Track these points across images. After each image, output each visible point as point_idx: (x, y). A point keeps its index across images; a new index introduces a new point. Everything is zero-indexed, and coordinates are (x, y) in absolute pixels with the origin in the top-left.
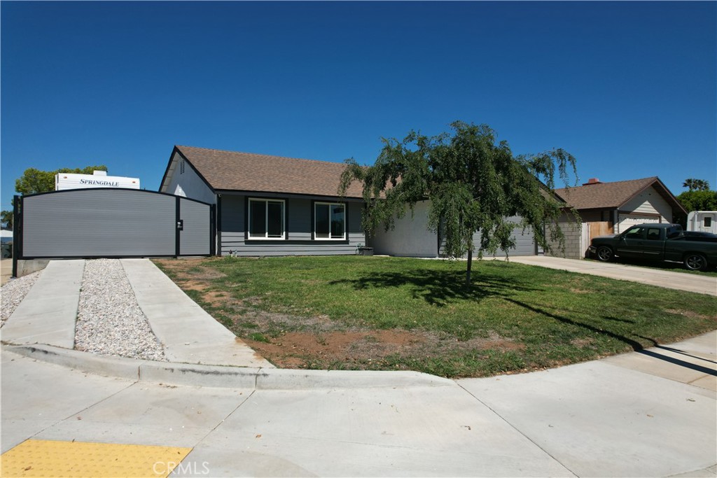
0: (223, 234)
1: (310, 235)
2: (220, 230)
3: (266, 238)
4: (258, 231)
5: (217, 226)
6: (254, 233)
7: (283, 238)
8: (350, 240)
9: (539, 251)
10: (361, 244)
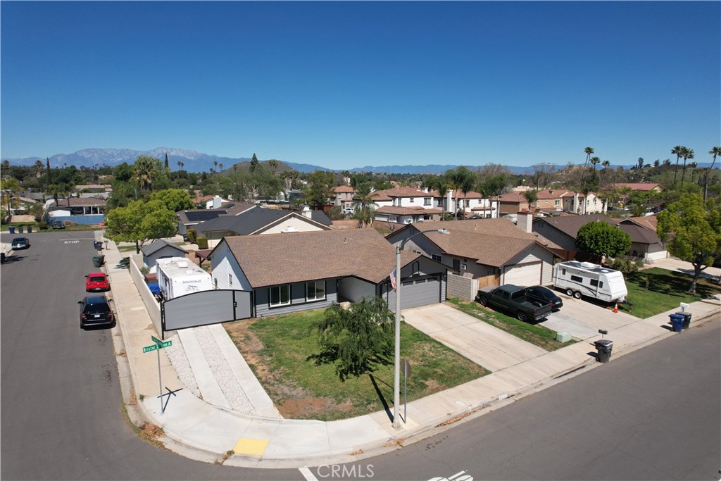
0: (257, 306)
1: (304, 299)
2: (255, 305)
3: (280, 304)
4: (276, 301)
5: (254, 302)
6: (273, 303)
7: (289, 303)
8: (327, 298)
9: (442, 300)
10: (334, 300)
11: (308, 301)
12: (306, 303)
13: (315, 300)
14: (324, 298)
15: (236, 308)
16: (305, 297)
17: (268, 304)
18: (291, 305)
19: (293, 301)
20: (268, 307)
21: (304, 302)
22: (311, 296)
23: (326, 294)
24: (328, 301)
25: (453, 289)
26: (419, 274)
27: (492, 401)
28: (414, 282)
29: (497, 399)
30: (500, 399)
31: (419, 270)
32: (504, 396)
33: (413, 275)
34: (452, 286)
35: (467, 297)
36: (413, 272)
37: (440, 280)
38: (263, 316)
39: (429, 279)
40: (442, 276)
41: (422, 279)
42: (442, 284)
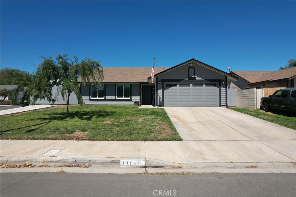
0: (83, 97)
3: (97, 98)
4: (94, 96)
8: (132, 99)
9: (221, 104)
10: (137, 101)
11: (117, 98)
12: (116, 100)
13: (123, 98)
14: (130, 99)
15: (69, 96)
16: (115, 96)
17: (89, 97)
18: (105, 100)
19: (106, 97)
20: (89, 99)
21: (114, 99)
22: (120, 95)
23: (131, 96)
24: (132, 101)
25: (243, 102)
26: (195, 78)
27: (101, 162)
28: (191, 85)
29: (115, 162)
30: (121, 163)
31: (195, 75)
32: (137, 162)
33: (188, 78)
34: (242, 100)
35: (252, 107)
36: (189, 76)
37: (219, 86)
38: (85, 104)
39: (207, 85)
40: (221, 83)
41: (199, 83)
42: (221, 90)
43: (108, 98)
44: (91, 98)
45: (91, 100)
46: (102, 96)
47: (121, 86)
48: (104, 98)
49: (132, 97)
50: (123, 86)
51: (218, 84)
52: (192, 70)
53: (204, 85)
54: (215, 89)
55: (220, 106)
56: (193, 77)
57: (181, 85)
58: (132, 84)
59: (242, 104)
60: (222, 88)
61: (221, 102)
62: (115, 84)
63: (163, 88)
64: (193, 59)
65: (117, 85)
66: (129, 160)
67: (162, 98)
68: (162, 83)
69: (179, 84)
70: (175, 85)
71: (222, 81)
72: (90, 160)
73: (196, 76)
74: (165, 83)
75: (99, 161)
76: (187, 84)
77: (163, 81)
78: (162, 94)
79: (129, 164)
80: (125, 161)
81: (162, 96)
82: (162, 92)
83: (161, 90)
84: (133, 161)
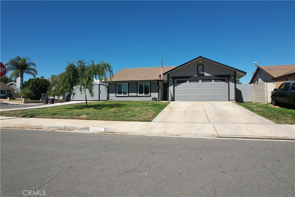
2: (109, 93)
3: (122, 95)
4: (120, 93)
8: (151, 95)
9: (230, 99)
10: (156, 97)
11: (138, 95)
12: (137, 96)
13: (144, 95)
14: (149, 95)
15: (100, 94)
16: (137, 93)
17: (115, 94)
18: (128, 96)
19: (129, 94)
20: (115, 96)
21: (136, 95)
22: (141, 92)
23: (150, 92)
24: (152, 97)
25: (257, 97)
26: (204, 74)
27: (79, 128)
28: (200, 81)
29: (87, 129)
30: (90, 129)
31: (203, 71)
32: (100, 129)
33: (197, 74)
34: (256, 95)
35: (263, 101)
36: (198, 73)
37: (228, 82)
38: (112, 100)
39: (216, 80)
40: (230, 78)
41: (209, 79)
42: (230, 85)
43: (131, 94)
44: (117, 95)
45: (117, 96)
46: (126, 93)
47: (142, 84)
48: (127, 95)
49: (152, 94)
50: (143, 84)
51: (227, 79)
52: (200, 67)
53: (213, 81)
54: (224, 84)
55: (229, 100)
56: (202, 73)
57: (190, 81)
58: (151, 82)
59: (256, 99)
60: (231, 83)
61: (230, 97)
62: (137, 82)
63: (174, 84)
64: (200, 57)
65: (138, 83)
66: (95, 128)
67: (173, 94)
68: (173, 80)
69: (189, 81)
70: (185, 81)
71: (231, 76)
72: (73, 127)
73: (204, 73)
74: (176, 80)
75: (78, 128)
76: (197, 80)
77: (174, 78)
78: (173, 90)
79: (95, 130)
80: (93, 128)
81: (173, 92)
82: (173, 88)
83: (172, 86)
84: (97, 128)
